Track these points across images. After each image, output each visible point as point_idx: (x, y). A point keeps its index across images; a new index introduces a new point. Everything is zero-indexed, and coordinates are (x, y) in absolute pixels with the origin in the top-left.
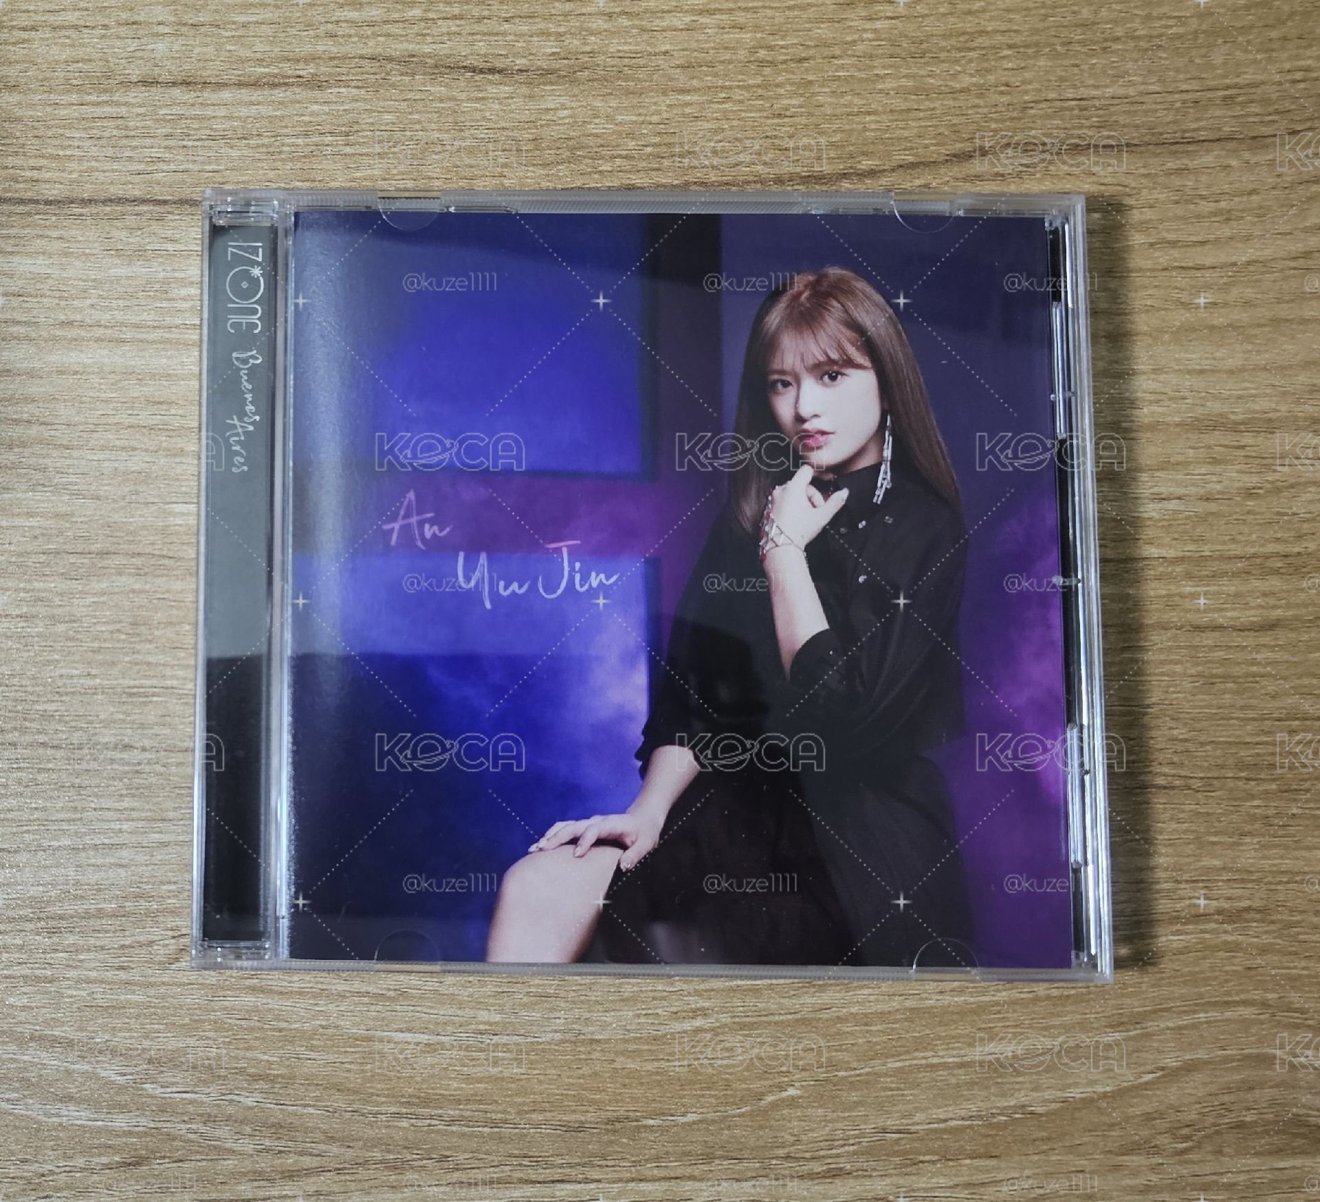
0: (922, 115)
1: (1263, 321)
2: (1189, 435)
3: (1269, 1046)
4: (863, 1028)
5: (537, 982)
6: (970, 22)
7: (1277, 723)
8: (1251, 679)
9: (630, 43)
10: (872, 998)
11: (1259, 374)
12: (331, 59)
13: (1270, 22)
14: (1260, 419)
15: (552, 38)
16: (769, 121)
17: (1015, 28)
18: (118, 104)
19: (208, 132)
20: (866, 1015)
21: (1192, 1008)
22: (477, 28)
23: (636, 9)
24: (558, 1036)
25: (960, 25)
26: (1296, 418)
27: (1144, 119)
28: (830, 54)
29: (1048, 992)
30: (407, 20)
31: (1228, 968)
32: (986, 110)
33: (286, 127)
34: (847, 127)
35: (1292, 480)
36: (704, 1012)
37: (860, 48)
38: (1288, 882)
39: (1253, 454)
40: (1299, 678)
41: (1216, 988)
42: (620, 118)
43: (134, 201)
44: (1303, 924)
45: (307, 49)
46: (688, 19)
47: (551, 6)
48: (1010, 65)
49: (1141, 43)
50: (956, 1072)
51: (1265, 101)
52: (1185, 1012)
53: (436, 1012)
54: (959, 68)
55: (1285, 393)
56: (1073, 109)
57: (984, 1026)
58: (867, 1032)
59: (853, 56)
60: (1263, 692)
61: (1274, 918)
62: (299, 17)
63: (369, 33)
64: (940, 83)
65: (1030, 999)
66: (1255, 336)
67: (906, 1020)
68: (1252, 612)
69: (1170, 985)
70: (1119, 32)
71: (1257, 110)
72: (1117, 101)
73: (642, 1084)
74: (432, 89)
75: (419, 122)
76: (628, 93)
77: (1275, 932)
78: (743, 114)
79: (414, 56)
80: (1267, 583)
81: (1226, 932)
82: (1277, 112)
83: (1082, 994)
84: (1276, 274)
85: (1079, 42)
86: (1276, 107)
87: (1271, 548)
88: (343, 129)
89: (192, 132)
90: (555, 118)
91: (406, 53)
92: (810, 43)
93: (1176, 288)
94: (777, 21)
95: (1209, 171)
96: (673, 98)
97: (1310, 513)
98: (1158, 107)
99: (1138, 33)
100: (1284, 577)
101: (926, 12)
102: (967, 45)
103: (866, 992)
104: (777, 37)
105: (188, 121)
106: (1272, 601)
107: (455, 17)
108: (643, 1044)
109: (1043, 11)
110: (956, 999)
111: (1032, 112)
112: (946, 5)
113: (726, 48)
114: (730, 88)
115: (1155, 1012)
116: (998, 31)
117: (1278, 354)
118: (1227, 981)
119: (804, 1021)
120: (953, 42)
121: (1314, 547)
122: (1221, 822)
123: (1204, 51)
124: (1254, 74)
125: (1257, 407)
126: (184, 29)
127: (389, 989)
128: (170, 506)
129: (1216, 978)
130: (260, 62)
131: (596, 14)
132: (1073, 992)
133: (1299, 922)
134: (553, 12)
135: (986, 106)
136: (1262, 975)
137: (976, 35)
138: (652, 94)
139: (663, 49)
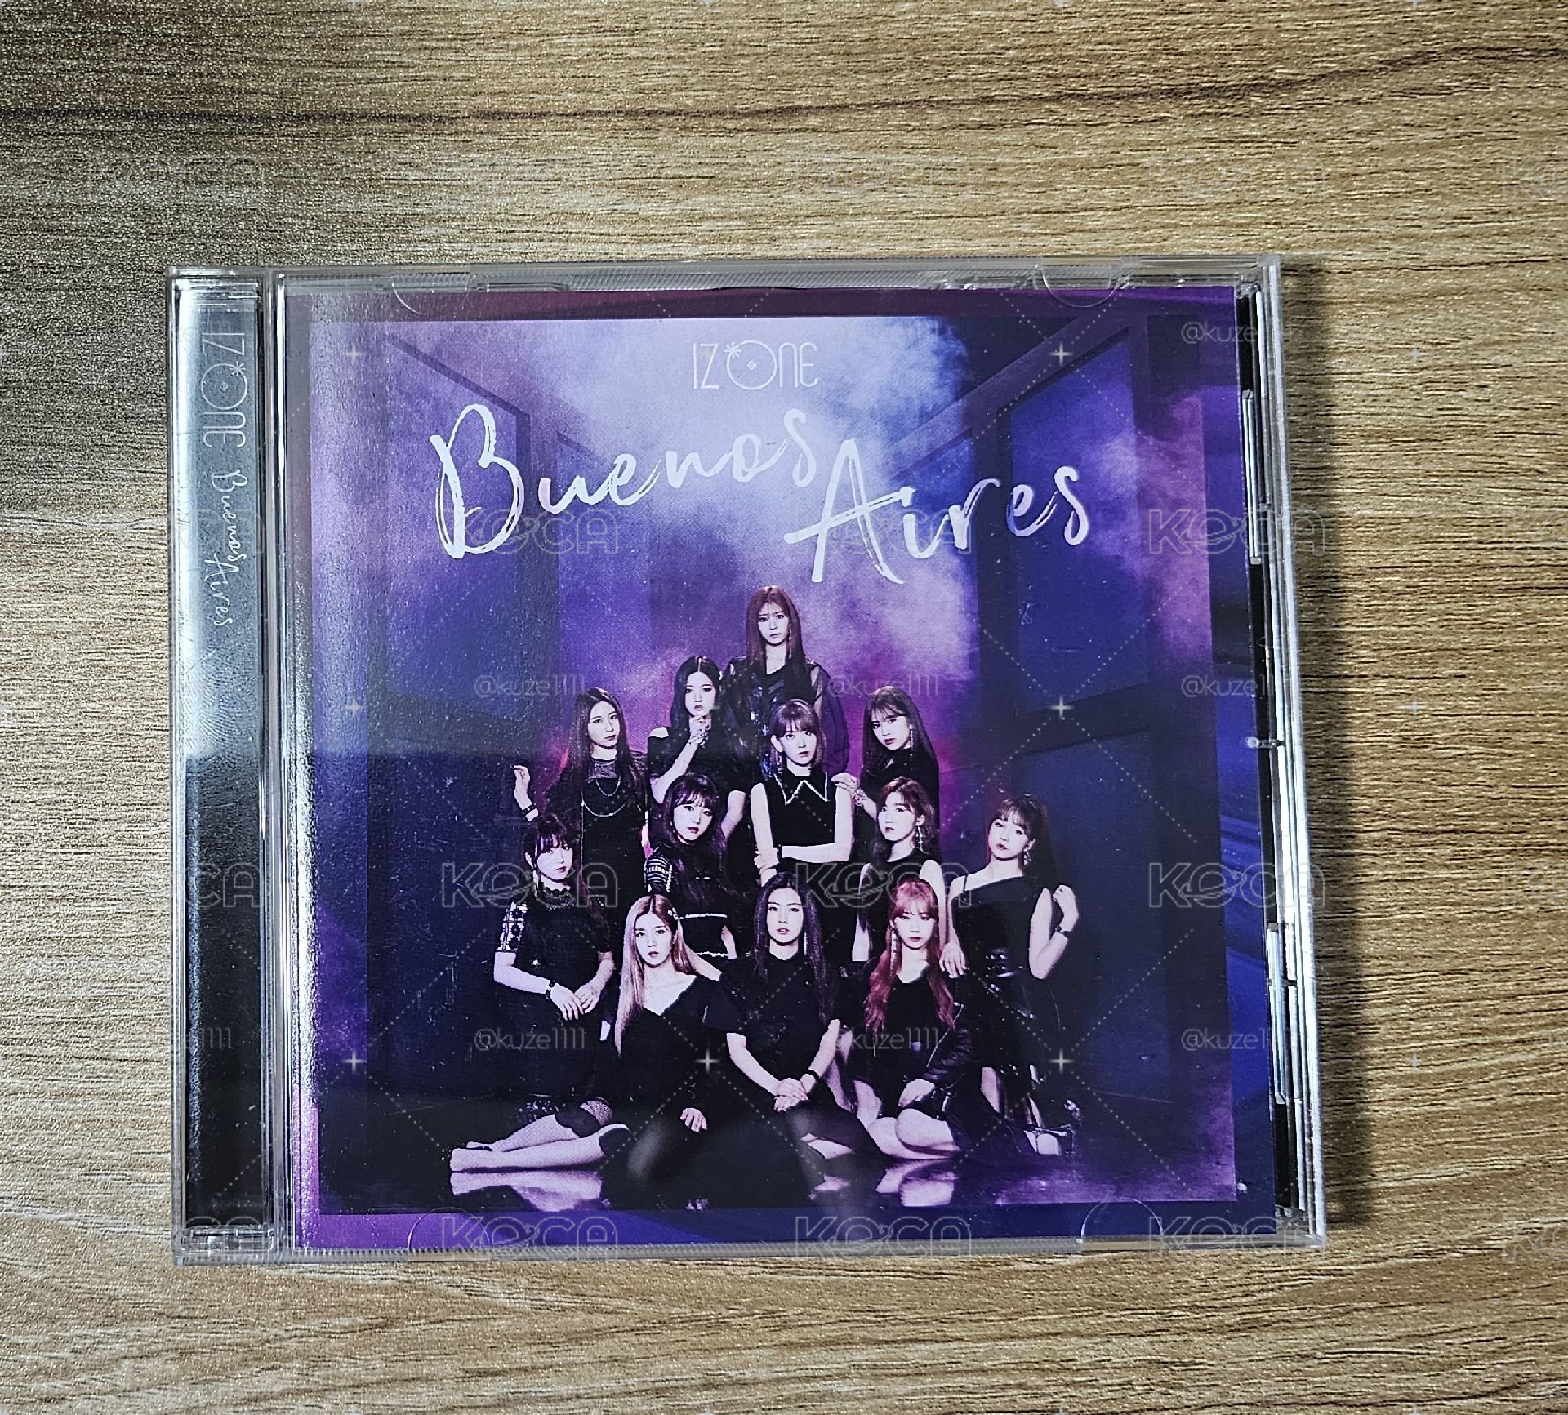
16: (1161, 19)
19: (456, 30)
29: (1510, 1099)
33: (554, 23)
34: (1257, 27)
42: (974, 14)
43: (362, 118)
57: (1431, 1142)
65: (1488, 1108)
83: (1551, 1101)
88: (627, 26)
89: (435, 31)
105: (430, 16)
132: (1540, 1099)
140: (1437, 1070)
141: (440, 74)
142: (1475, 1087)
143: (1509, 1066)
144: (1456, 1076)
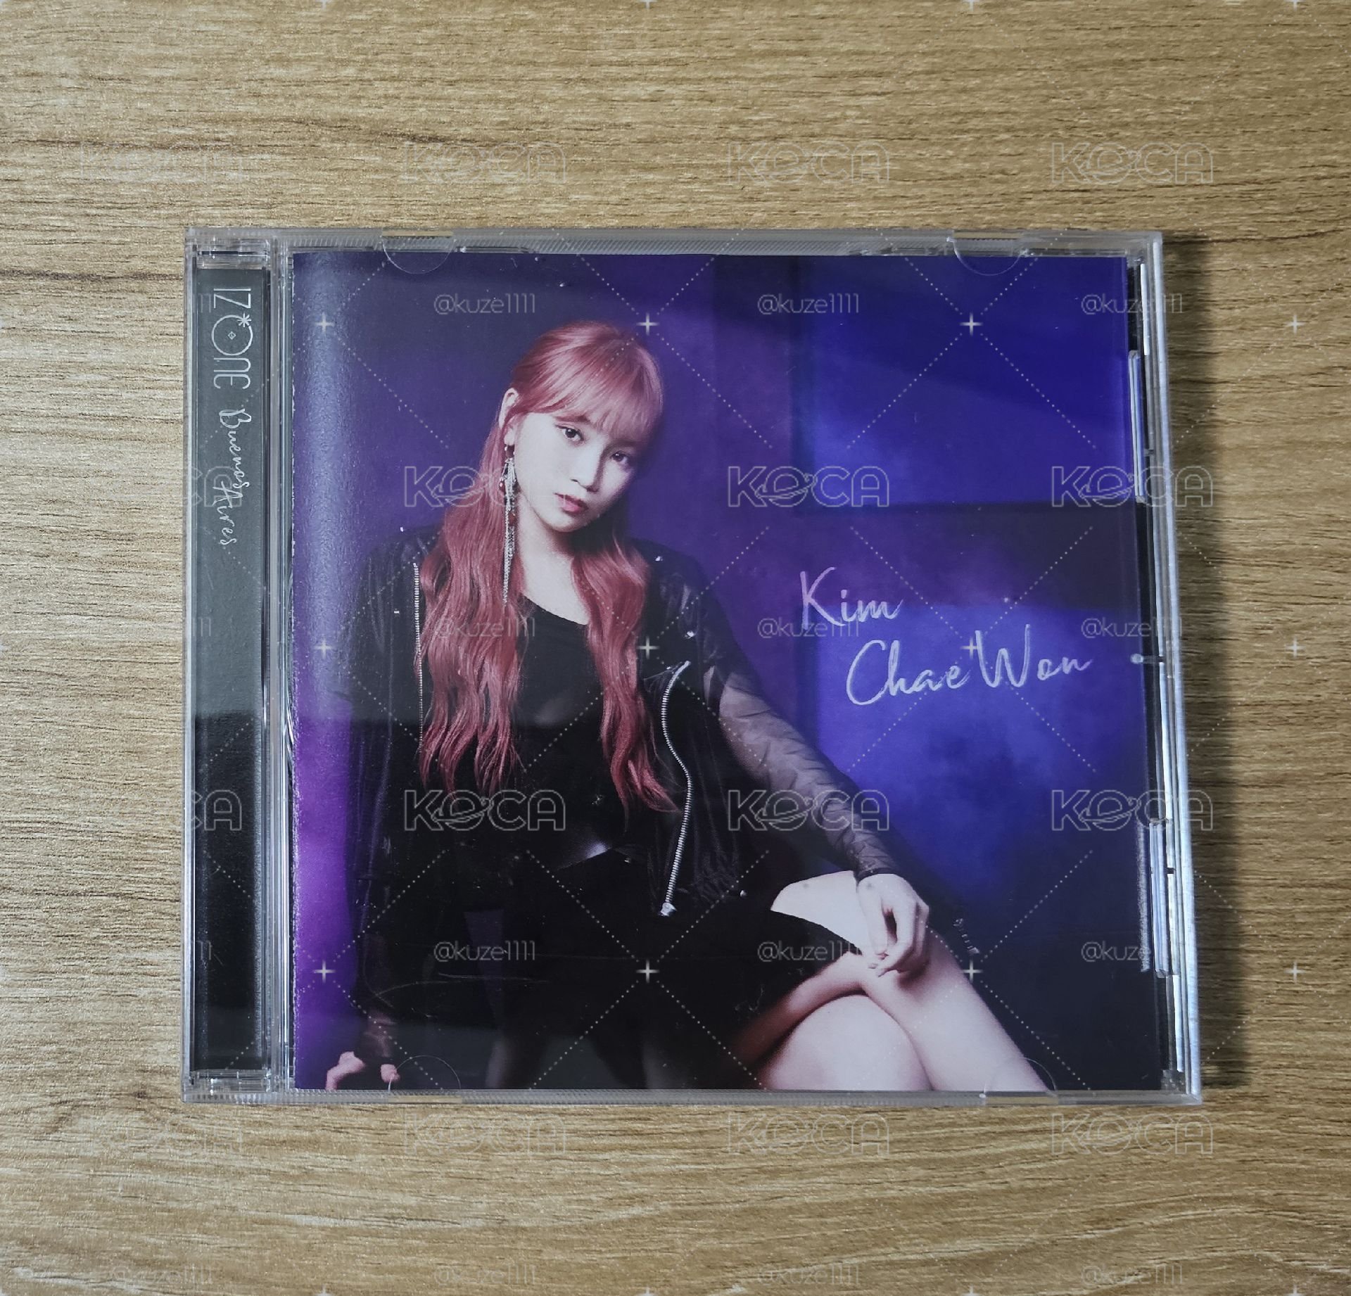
0: (908, 202)
1: (1277, 443)
2: (1194, 568)
3: (1263, 1247)
4: (818, 1220)
5: (457, 1161)
6: (963, 101)
7: (1281, 889)
8: (1255, 841)
9: (588, 114)
10: (828, 1187)
11: (1272, 501)
12: (254, 121)
13: (1293, 111)
14: (1272, 552)
15: (501, 106)
16: (740, 205)
17: (1014, 109)
18: (15, 165)
19: (113, 199)
20: (821, 1205)
21: (1178, 1204)
22: (417, 91)
23: (595, 75)
24: (480, 1223)
25: (953, 104)
26: (1311, 552)
27: (1152, 215)
28: (809, 132)
29: (1023, 1183)
30: (339, 81)
31: (1220, 1160)
32: (979, 200)
33: (202, 196)
34: (826, 215)
35: (1304, 621)
36: (642, 1199)
37: (843, 126)
38: (1288, 1067)
39: (1262, 590)
40: (1306, 841)
41: (1207, 1183)
42: (574, 197)
43: (28, 275)
44: (1304, 1113)
45: (228, 109)
46: (652, 88)
47: (500, 70)
48: (1007, 151)
49: (1152, 130)
50: (917, 1270)
51: (1285, 200)
52: (1172, 1208)
53: (344, 1192)
54: (950, 153)
55: (1299, 524)
56: (1075, 202)
57: (950, 1220)
58: (822, 1224)
59: (835, 135)
60: (1266, 854)
61: (1272, 1106)
62: (219, 74)
63: (297, 93)
64: (930, 168)
65: (1003, 1191)
66: (1268, 459)
67: (864, 1212)
68: (1257, 766)
69: (1156, 1178)
70: (1128, 117)
71: (1277, 209)
72: (1122, 194)
73: (571, 1278)
74: (367, 158)
75: (351, 195)
76: (585, 169)
77: (1273, 1121)
78: (711, 197)
79: (346, 120)
80: (1274, 734)
81: (1218, 1120)
82: (1299, 211)
83: (1060, 1186)
84: (1294, 391)
85: (1084, 127)
86: (1298, 205)
87: (1278, 695)
88: (266, 200)
89: (96, 199)
90: (502, 195)
91: (338, 117)
92: (786, 120)
93: (1183, 404)
94: (750, 93)
95: (1223, 274)
96: (633, 175)
97: (1324, 657)
98: (1168, 202)
99: (1148, 119)
100: (1293, 727)
101: (916, 88)
102: (960, 127)
103: (821, 1179)
104: (750, 112)
105: (92, 187)
106: (1279, 754)
107: (393, 79)
108: (574, 1233)
109: (1044, 92)
110: (920, 1189)
111: (1031, 203)
112: (938, 81)
113: (693, 122)
114: (697, 167)
115: (1138, 1207)
116: (995, 113)
117: (1293, 480)
118: (1219, 1175)
119: (753, 1211)
120: (945, 122)
121: (1327, 695)
122: (1216, 998)
123: (1220, 140)
124: (1273, 168)
125: (1268, 538)
126: (90, 83)
127: (293, 1167)
128: (62, 617)
129: (1206, 1171)
130: (175, 122)
131: (551, 79)
132: (1050, 1184)
133: (1298, 1111)
134: (503, 76)
135: (979, 196)
136: (1257, 1169)
137: (971, 116)
138: (611, 171)
139: (625, 121)
140: (957, 1154)
141: (99, 237)
142: (991, 1171)
143: (1023, 1153)
144: (974, 1160)
